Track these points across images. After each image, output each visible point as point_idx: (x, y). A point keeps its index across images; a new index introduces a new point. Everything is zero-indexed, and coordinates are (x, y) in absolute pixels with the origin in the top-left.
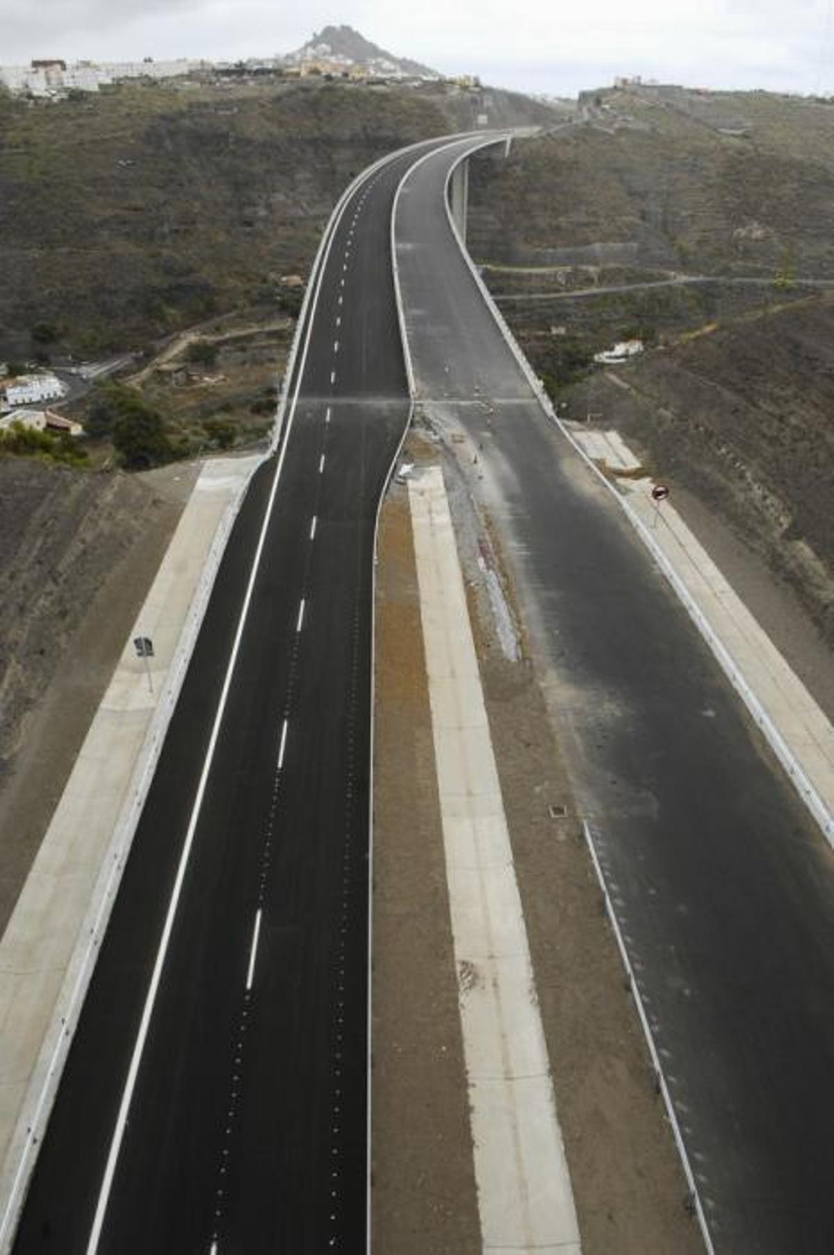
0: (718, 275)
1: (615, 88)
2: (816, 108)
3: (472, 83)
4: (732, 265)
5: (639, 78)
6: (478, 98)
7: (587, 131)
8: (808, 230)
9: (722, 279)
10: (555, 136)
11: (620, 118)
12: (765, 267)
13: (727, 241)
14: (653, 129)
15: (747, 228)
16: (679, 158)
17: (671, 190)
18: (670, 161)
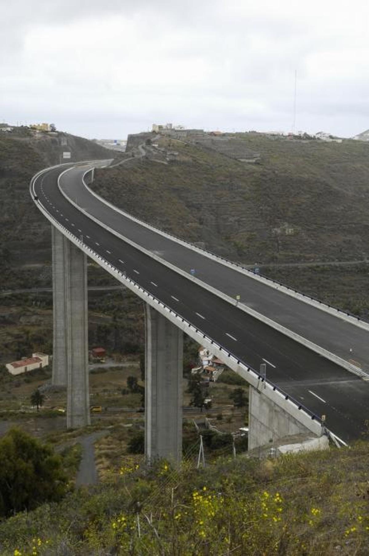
0: (269, 262)
1: (154, 132)
2: (296, 142)
3: (49, 129)
4: (276, 254)
5: (171, 125)
6: (57, 139)
8: (326, 227)
9: (271, 265)
10: (125, 166)
11: (168, 153)
12: (302, 254)
13: (269, 237)
14: (195, 161)
15: (281, 227)
16: (220, 180)
17: (218, 202)
18: (213, 182)
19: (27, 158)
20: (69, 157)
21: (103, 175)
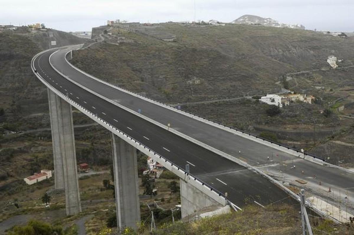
0: (186, 102)
1: (108, 25)
2: (198, 27)
3: (41, 27)
4: (190, 97)
5: (119, 20)
6: (46, 33)
7: (105, 45)
8: (219, 78)
9: (188, 103)
10: (92, 48)
11: (119, 38)
12: (206, 96)
13: (185, 87)
14: (135, 42)
15: (192, 80)
16: (152, 54)
17: (152, 67)
18: (148, 54)
19: (28, 46)
20: (55, 44)
21: (78, 54)
